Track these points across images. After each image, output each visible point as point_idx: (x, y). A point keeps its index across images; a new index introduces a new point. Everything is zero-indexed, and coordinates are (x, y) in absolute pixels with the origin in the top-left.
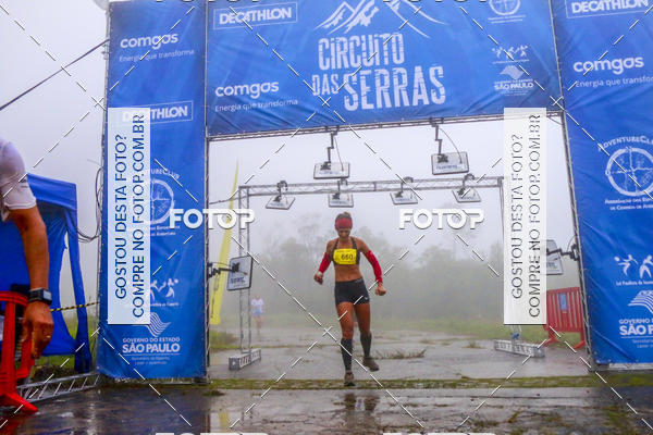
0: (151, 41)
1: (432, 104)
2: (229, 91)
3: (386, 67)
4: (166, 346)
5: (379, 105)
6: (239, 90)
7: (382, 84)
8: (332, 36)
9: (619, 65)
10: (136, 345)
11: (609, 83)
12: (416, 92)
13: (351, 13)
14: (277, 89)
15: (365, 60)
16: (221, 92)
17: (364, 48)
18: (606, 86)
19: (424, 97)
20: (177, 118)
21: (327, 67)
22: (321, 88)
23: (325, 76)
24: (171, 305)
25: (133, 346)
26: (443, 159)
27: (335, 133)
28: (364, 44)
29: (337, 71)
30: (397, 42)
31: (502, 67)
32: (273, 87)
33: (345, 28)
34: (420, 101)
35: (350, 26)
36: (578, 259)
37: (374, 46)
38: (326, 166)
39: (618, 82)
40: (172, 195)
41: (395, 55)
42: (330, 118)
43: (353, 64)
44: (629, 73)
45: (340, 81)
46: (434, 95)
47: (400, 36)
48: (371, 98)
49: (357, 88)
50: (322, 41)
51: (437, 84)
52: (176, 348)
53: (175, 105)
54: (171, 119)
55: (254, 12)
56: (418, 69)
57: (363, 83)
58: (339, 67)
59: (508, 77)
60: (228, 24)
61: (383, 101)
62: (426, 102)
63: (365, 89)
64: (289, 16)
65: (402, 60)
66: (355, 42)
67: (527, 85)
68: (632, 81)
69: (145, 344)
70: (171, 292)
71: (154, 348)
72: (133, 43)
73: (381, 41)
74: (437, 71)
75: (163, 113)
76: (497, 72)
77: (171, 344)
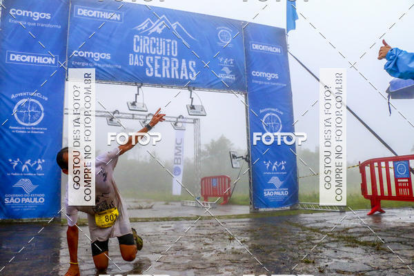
0: (32, 14)
1: (189, 79)
2: (81, 54)
3: (168, 57)
4: (35, 199)
5: (164, 76)
6: (87, 54)
7: (166, 65)
8: (142, 34)
9: (270, 76)
10: (14, 199)
11: (266, 83)
12: (182, 72)
13: (151, 25)
14: (110, 58)
15: (158, 51)
16: (77, 54)
17: (158, 45)
18: (264, 85)
19: (186, 75)
20: (48, 64)
21: (137, 51)
22: (134, 61)
23: (136, 56)
24: (39, 175)
25: (12, 199)
26: (193, 107)
27: (140, 87)
28: (158, 43)
29: (143, 54)
30: (174, 45)
31: (222, 67)
32: (108, 56)
33: (148, 32)
34: (184, 77)
35: (151, 32)
36: (248, 161)
37: (163, 44)
38: (134, 104)
39: (269, 83)
40: (42, 109)
41: (173, 52)
42: (138, 78)
43: (151, 52)
44: (273, 80)
45: (144, 60)
46: (190, 75)
47: (176, 42)
48: (160, 71)
49: (153, 65)
50: (135, 36)
51: (193, 70)
52: (42, 200)
53: (46, 56)
54: (44, 64)
55: (98, 12)
56: (184, 61)
57: (156, 63)
58: (144, 52)
59: (224, 72)
60: (83, 16)
61: (165, 74)
62: (187, 78)
63: (157, 66)
64: (119, 19)
65: (176, 55)
66: (153, 40)
67: (232, 78)
68: (274, 84)
69: (21, 198)
70: (40, 167)
71: (28, 200)
72: (19, 12)
73: (166, 43)
74: (192, 63)
75: (38, 59)
76: (220, 69)
77: (38, 198)
